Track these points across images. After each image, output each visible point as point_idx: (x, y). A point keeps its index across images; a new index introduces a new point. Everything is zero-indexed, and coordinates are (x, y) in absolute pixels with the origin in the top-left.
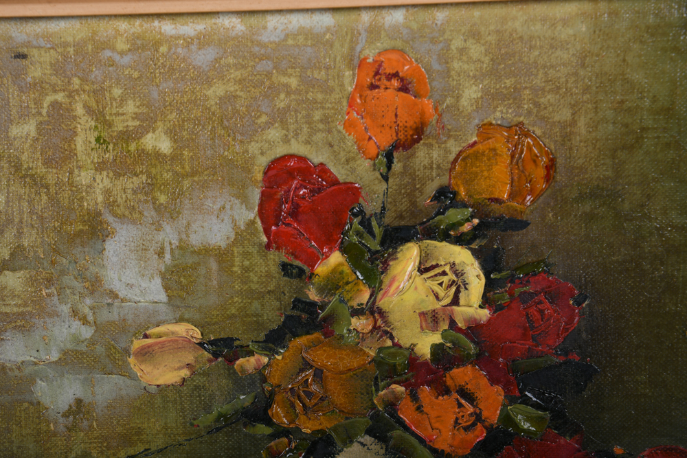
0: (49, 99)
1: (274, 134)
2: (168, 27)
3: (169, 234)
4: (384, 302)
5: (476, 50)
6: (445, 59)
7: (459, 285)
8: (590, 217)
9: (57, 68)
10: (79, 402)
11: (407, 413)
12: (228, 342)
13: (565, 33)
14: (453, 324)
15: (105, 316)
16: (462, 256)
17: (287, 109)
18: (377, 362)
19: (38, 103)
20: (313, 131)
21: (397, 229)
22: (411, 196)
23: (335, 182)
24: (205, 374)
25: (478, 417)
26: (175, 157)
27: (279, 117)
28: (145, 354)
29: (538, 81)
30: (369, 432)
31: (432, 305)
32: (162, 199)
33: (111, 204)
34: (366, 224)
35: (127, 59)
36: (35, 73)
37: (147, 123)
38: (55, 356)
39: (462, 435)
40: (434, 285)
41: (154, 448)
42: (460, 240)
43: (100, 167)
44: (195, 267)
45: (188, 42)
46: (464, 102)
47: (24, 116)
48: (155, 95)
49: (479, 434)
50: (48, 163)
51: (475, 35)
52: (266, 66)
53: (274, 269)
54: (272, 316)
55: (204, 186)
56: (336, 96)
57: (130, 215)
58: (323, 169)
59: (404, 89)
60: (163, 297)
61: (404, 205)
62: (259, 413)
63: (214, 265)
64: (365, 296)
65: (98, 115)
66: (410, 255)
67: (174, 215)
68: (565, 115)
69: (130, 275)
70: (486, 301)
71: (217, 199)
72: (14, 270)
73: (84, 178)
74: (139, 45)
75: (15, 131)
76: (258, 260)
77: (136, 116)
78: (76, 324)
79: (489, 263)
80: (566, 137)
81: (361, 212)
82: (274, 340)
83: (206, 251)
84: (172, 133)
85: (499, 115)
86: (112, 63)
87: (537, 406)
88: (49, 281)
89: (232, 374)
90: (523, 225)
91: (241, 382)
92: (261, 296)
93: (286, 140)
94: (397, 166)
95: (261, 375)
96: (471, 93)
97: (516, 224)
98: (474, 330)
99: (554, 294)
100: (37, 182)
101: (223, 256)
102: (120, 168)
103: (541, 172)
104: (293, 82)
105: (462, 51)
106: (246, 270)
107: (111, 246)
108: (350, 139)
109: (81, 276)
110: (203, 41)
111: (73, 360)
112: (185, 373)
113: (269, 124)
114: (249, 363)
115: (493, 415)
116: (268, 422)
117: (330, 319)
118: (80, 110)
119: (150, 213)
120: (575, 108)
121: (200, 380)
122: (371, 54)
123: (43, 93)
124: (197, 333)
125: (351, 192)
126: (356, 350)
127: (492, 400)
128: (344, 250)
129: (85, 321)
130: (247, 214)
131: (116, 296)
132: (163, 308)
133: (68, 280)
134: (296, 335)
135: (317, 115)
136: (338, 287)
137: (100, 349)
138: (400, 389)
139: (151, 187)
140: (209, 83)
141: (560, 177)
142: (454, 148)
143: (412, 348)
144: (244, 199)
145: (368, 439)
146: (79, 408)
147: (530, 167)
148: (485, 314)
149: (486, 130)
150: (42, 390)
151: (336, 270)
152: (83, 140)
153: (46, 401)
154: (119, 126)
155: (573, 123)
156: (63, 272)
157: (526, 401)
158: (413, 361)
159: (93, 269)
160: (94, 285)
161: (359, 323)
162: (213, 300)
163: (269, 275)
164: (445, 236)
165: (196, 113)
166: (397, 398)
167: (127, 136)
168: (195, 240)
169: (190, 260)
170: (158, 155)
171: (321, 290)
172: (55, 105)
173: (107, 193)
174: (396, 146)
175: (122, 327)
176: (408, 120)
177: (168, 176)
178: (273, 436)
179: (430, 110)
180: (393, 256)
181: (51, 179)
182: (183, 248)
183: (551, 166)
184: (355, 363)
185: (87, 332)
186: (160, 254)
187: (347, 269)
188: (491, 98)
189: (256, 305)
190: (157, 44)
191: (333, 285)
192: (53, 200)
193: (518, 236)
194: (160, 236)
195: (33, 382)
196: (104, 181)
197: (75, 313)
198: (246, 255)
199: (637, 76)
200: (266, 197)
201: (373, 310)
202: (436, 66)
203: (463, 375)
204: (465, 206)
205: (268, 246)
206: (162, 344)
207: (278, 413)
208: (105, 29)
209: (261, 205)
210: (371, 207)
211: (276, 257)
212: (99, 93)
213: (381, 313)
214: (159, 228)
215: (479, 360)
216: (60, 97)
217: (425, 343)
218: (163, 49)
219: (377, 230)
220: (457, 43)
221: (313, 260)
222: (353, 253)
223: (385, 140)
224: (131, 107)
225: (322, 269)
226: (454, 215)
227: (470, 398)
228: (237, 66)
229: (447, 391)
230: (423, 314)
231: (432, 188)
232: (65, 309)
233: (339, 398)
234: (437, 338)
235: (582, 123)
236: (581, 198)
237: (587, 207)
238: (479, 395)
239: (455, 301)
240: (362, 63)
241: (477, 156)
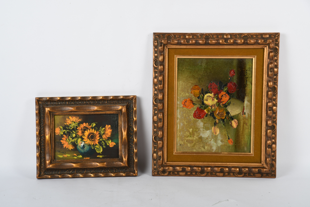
0: (186, 142)
1: (190, 117)
2: (178, 128)
3: (202, 129)
4: (211, 105)
5: (182, 94)
6: (183, 97)
7: (209, 96)
8: (202, 81)
9: (182, 141)
10: (221, 141)
11: (224, 103)
12: (215, 123)
13: (181, 84)
14: (214, 97)
15: (211, 137)
16: (206, 96)
17: (188, 115)
18: (218, 106)
19: (186, 143)
20: (190, 112)
21: (202, 103)
22: (198, 101)
23: (196, 110)
24: (218, 126)
25: (225, 95)
26: (193, 128)
27: (189, 116)
28: (215, 133)
29: (186, 87)
30: (226, 107)
31: (211, 100)
32: (197, 130)
33: (198, 136)
34: (202, 107)
35: (181, 133)
36: (183, 143)
37: (189, 131)
38: (215, 143)
39: (227, 96)
40: (209, 99)
41: (227, 133)
42: (204, 96)
43: (193, 137)
44: (206, 127)
45: (180, 126)
46: (188, 95)
47: (187, 145)
48: (185, 130)
49: (227, 95)
50: (193, 143)
51: (181, 94)
52: (183, 117)
53: (206, 118)
54: (212, 118)
55: (196, 125)
56: (187, 110)
57: (199, 134)
58: (195, 111)
59: (186, 102)
60: (209, 131)
61: (199, 102)
62: (223, 120)
63: (205, 125)
64: (210, 107)
65: (187, 137)
66: (205, 102)
67: (199, 129)
68: (190, 84)
69: (206, 134)
70: (211, 93)
71: (198, 124)
72: (205, 147)
73: (195, 139)
74: (180, 132)
75: (189, 146)
76: (205, 119)
77: (188, 132)
78: (212, 141)
79: (207, 93)
80: (193, 84)
81: (200, 107)
82: (215, 118)
83: (204, 125)
84: (190, 128)
85: (190, 91)
86: (182, 135)
87: (224, 88)
88: (206, 143)
89: (218, 123)
90: (202, 89)
91: (219, 122)
92: (209, 120)
93: (191, 116)
94: (195, 103)
95: (219, 120)
96: (187, 94)
97: (202, 90)
98: (215, 95)
99: (211, 86)
100: (195, 144)
101: (204, 123)
102: (194, 135)
103: (196, 87)
104: (185, 114)
105: (182, 95)
106: (206, 121)
107: (203, 136)
108: (192, 108)
109: (206, 140)
110: (180, 124)
111: (216, 141)
112: (218, 128)
113: (189, 117)
114: (217, 121)
115: (225, 93)
116: (224, 119)
117: (212, 111)
118: (187, 139)
119: (199, 132)
120: (189, 83)
121: (219, 127)
122: (182, 105)
123: (185, 143)
124: (213, 127)
125: (198, 108)
126: (216, 109)
127: (223, 93)
128: (204, 109)
129: (211, 140)
130: (199, 120)
131: (209, 136)
132: (210, 131)
133: (206, 141)
134: (214, 116)
135: (189, 112)
136: (209, 110)
137: (215, 138)
138: (221, 104)
139: (196, 132)
140: (184, 124)
141: (197, 84)
142: (193, 96)
143: (216, 102)
144: (198, 121)
145: (227, 108)
146: (222, 141)
147: (196, 88)
148: (213, 93)
149: (191, 93)
150: (219, 145)
151: (207, 111)
152: (190, 138)
153: (220, 145)
154: (189, 134)
155: (191, 83)
156: (205, 142)
157: (223, 89)
158: (218, 102)
159: (205, 138)
160: (207, 138)
161: (213, 108)
162: (209, 125)
163: (207, 118)
164: (203, 98)
165: (188, 126)
166: (222, 104)
167: (190, 134)
168: (202, 127)
169: (205, 127)
170: (192, 130)
171: (209, 112)
172: (186, 141)
173: (196, 136)
174: (193, 103)
175: (212, 136)
176: (190, 102)
177: (195, 129)
178: (226, 119)
179: (189, 99)
180: (205, 104)
181: (195, 142)
182: (203, 128)
183: (196, 86)
184: (218, 109)
185: (213, 140)
186: (204, 131)
187: (207, 109)
188: (188, 92)
189: (210, 120)
190: (180, 130)
191: (208, 111)
192: (197, 142)
193: (204, 90)
194: (202, 130)
195: (218, 146)
196: (195, 137)
197: (210, 141)
198: (204, 121)
199: (186, 76)
200: (198, 118)
201: (212, 106)
202: (184, 98)
203: (220, 96)
204: (200, 96)
205: (203, 118)
206: (214, 131)
207: (223, 118)
208: (178, 135)
209: (199, 119)
210: (199, 106)
211: (205, 117)
212: (185, 136)
213: (212, 105)
214: (201, 131)
215: (218, 94)
216: (185, 141)
217: (216, 100)
218: (180, 129)
219: (202, 105)
220: (181, 96)
221: (205, 113)
222: (205, 108)
223: (192, 104)
224: (187, 133)
225: (206, 112)
226: (201, 97)
227: (223, 95)
228: (183, 121)
229: (222, 98)
230: (212, 101)
231: (198, 99)
232: (210, 142)
233: (222, 111)
234: (215, 99)
235: (191, 82)
236: (200, 82)
237: (201, 81)
238: (222, 94)
239: (211, 97)
240: (183, 107)
241: (194, 94)
